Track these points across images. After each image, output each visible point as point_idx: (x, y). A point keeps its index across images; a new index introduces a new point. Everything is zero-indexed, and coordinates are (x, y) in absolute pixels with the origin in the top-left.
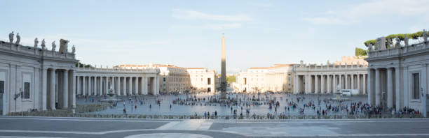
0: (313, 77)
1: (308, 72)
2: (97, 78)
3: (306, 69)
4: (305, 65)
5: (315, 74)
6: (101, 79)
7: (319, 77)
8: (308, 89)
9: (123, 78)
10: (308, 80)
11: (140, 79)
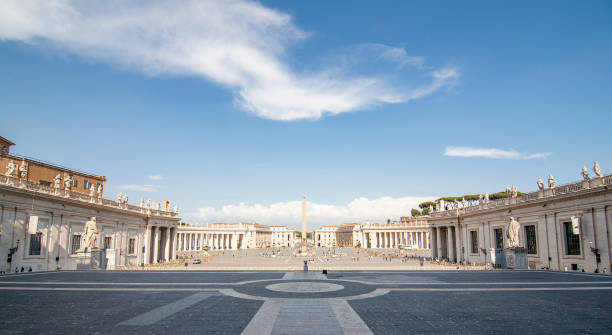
0: (378, 234)
1: (374, 230)
7: (383, 234)
8: (373, 244)
10: (373, 237)
11: (231, 236)
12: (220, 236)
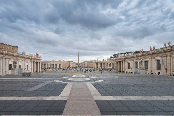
0: (100, 64)
6: (47, 64)
7: (102, 64)
8: (99, 67)
10: (99, 64)
12: (54, 64)
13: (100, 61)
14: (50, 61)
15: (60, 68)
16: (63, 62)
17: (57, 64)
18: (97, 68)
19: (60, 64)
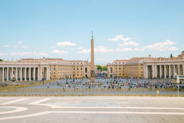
0: (158, 66)
1: (155, 63)
2: (5, 68)
3: (153, 61)
4: (152, 58)
5: (160, 64)
6: (8, 69)
7: (163, 66)
8: (155, 74)
9: (29, 68)
10: (154, 69)
12: (28, 69)
13: (162, 59)
14: (19, 61)
15: (44, 79)
16: (53, 62)
17: (37, 69)
18: (150, 77)
19: (45, 69)
